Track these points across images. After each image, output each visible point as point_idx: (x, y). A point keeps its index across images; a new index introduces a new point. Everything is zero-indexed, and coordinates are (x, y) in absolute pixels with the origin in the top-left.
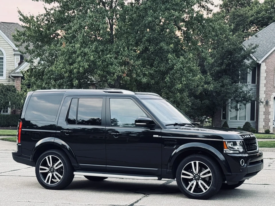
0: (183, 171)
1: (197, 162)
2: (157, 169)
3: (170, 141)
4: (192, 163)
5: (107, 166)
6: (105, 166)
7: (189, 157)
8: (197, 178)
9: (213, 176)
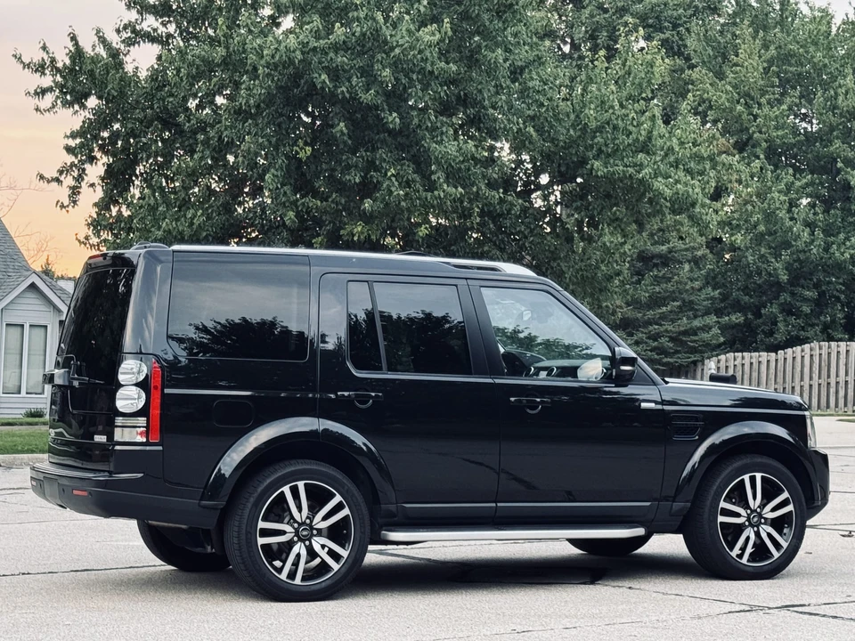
0: (723, 504)
1: (758, 476)
2: (648, 504)
3: (686, 418)
4: (746, 478)
5: (499, 504)
6: (494, 505)
7: (737, 464)
8: (755, 519)
9: (798, 512)
